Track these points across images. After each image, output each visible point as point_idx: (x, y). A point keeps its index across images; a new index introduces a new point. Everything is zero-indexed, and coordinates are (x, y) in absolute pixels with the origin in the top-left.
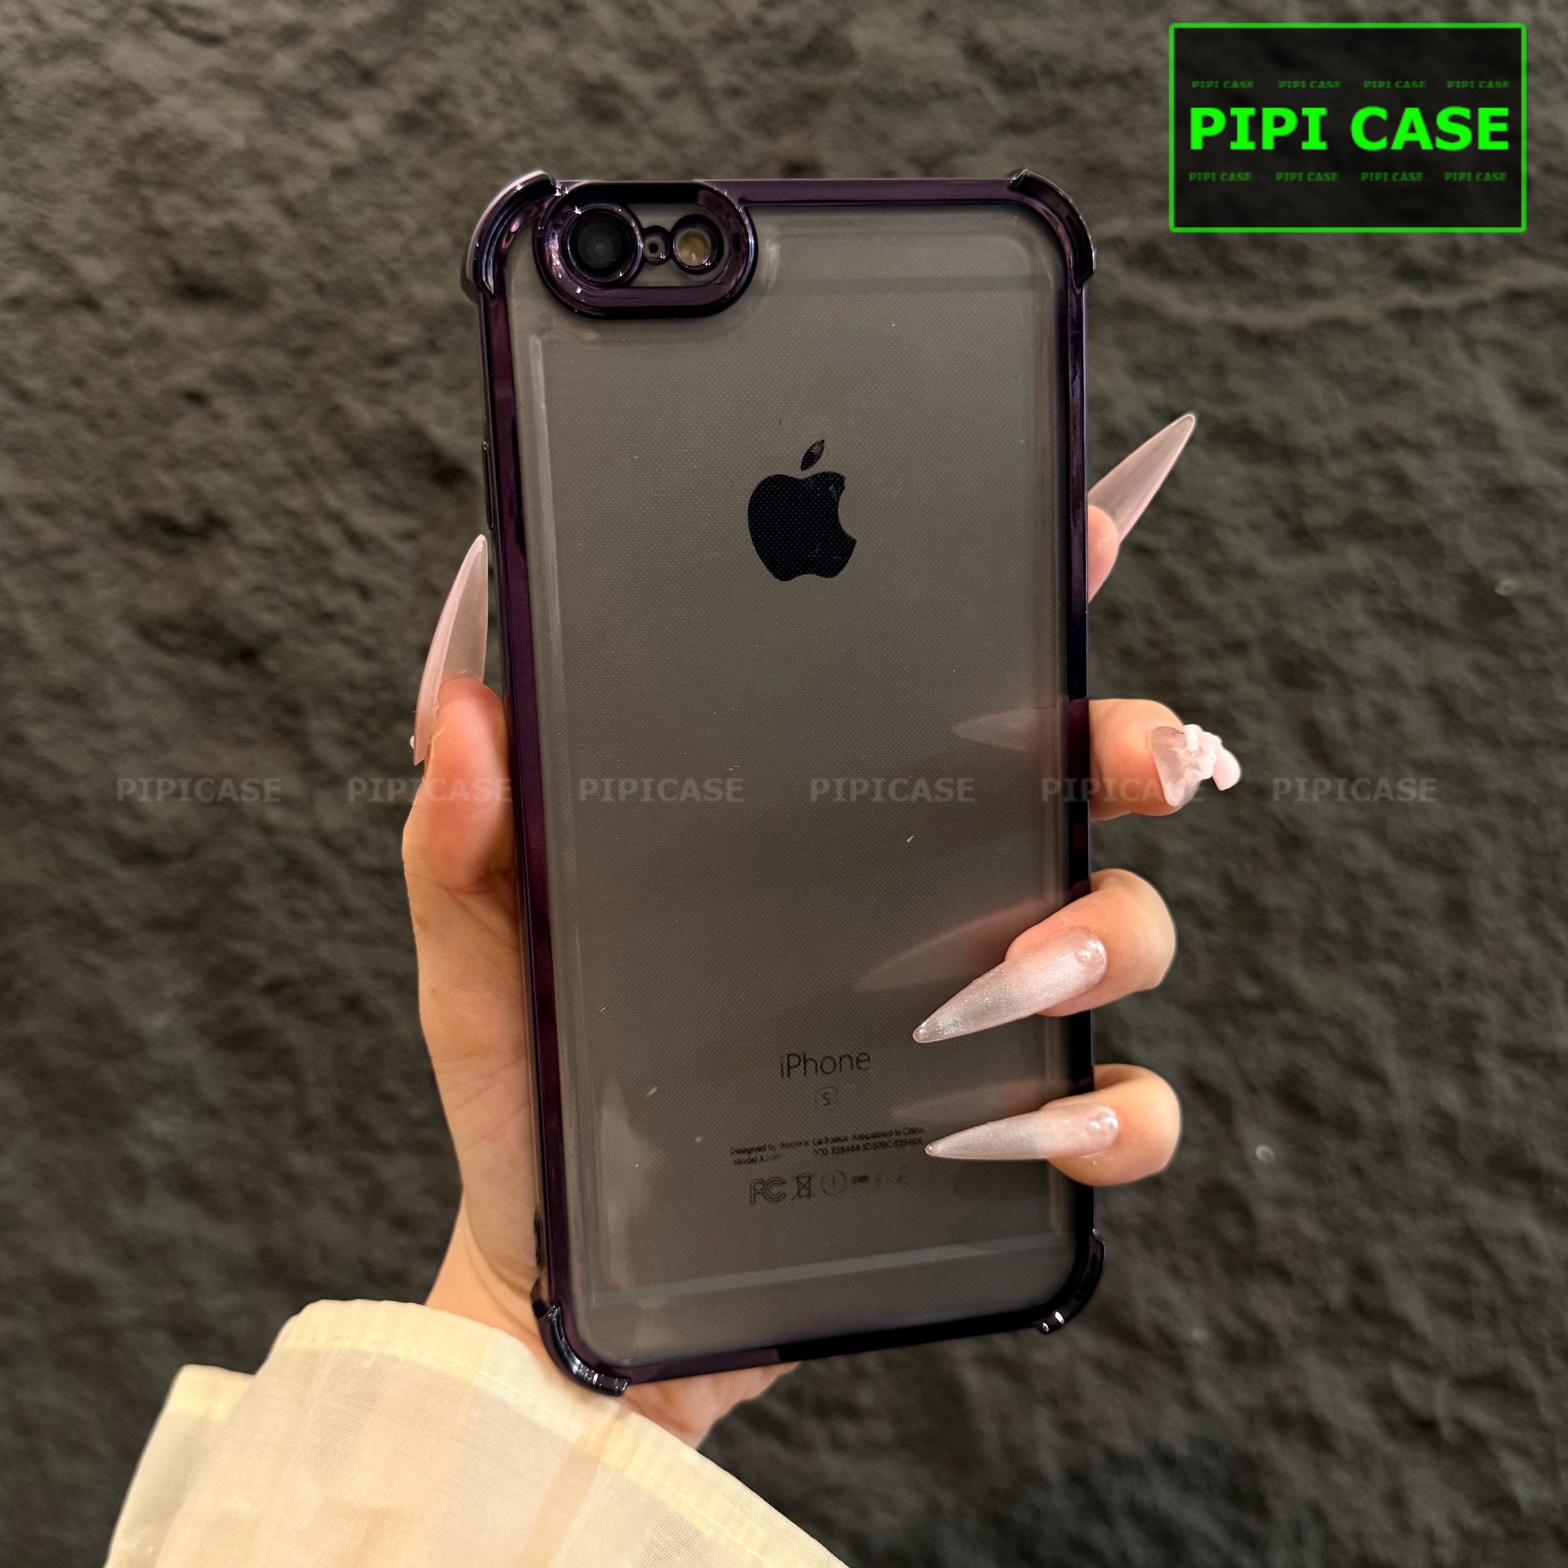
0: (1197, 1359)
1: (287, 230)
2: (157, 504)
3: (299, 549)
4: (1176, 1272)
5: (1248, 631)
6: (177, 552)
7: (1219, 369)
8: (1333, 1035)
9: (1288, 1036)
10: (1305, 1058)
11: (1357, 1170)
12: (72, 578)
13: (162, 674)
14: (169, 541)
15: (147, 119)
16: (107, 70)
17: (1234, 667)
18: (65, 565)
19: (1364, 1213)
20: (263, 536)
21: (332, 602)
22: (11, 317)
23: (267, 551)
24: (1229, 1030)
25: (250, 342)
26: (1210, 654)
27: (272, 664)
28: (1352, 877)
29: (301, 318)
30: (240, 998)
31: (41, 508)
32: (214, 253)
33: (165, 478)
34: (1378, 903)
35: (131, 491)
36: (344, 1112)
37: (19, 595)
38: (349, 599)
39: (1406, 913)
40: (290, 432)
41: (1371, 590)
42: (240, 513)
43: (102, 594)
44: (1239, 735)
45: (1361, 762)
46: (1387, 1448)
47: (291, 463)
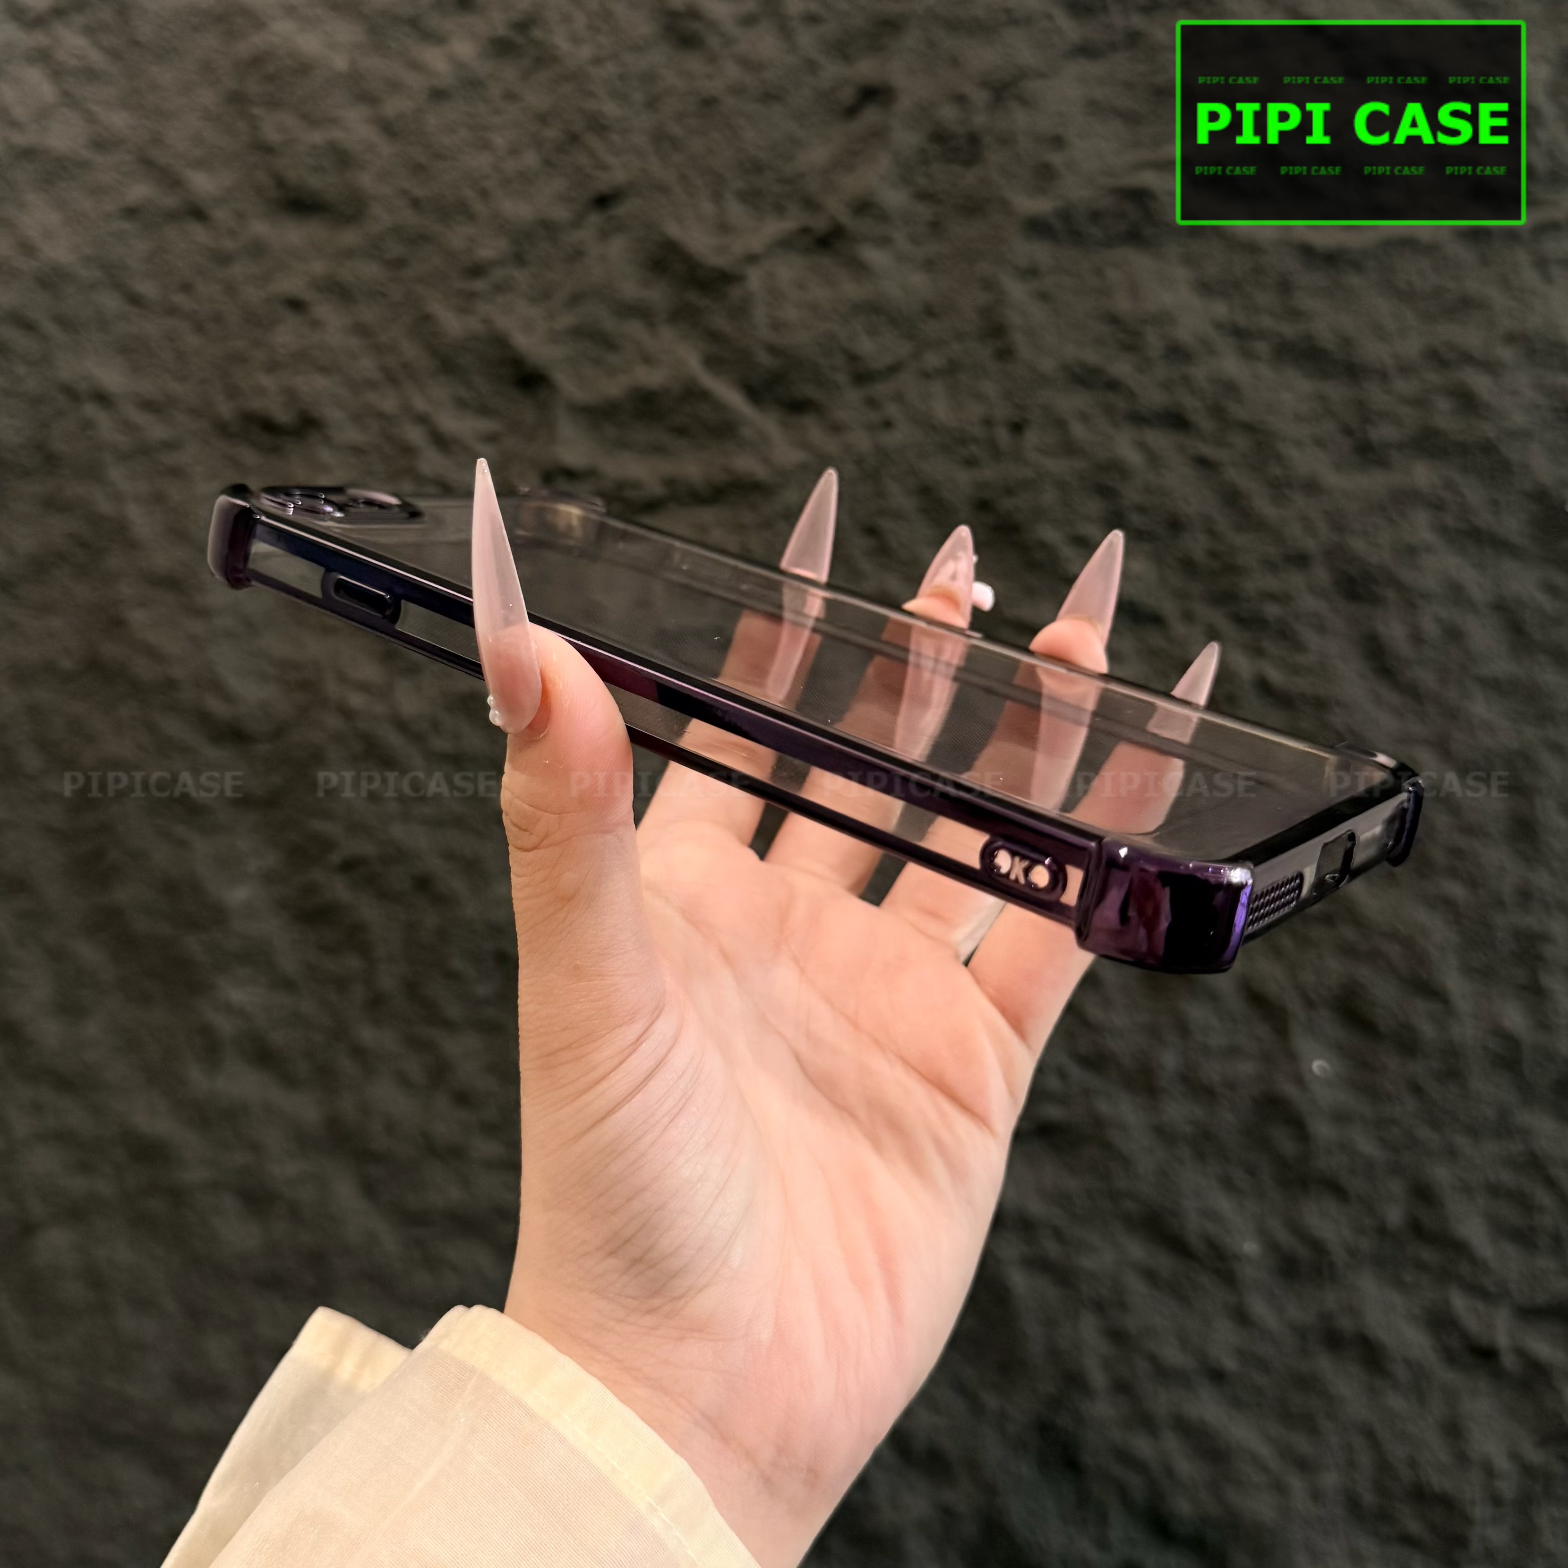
0: (1248, 1273)
1: (386, 148)
2: (256, 404)
3: (388, 449)
4: (1228, 1185)
5: (1309, 544)
6: (275, 450)
7: (1285, 287)
8: (1394, 951)
9: (1348, 951)
10: (1364, 973)
11: (1417, 1090)
12: (176, 473)
14: (266, 439)
15: (257, 41)
17: (1295, 581)
18: (169, 459)
19: (1424, 1133)
20: (352, 435)
22: (127, 226)
23: (357, 450)
24: (1286, 942)
25: (349, 253)
26: (1271, 566)
29: (397, 232)
30: (317, 875)
31: (149, 406)
32: (318, 169)
33: (266, 380)
34: (1442, 820)
35: (233, 392)
36: (412, 988)
37: (124, 486)
39: (1470, 830)
40: (383, 338)
42: (333, 414)
43: (202, 489)
44: (1299, 646)
45: (1426, 678)
46: (1445, 1375)
47: (383, 368)
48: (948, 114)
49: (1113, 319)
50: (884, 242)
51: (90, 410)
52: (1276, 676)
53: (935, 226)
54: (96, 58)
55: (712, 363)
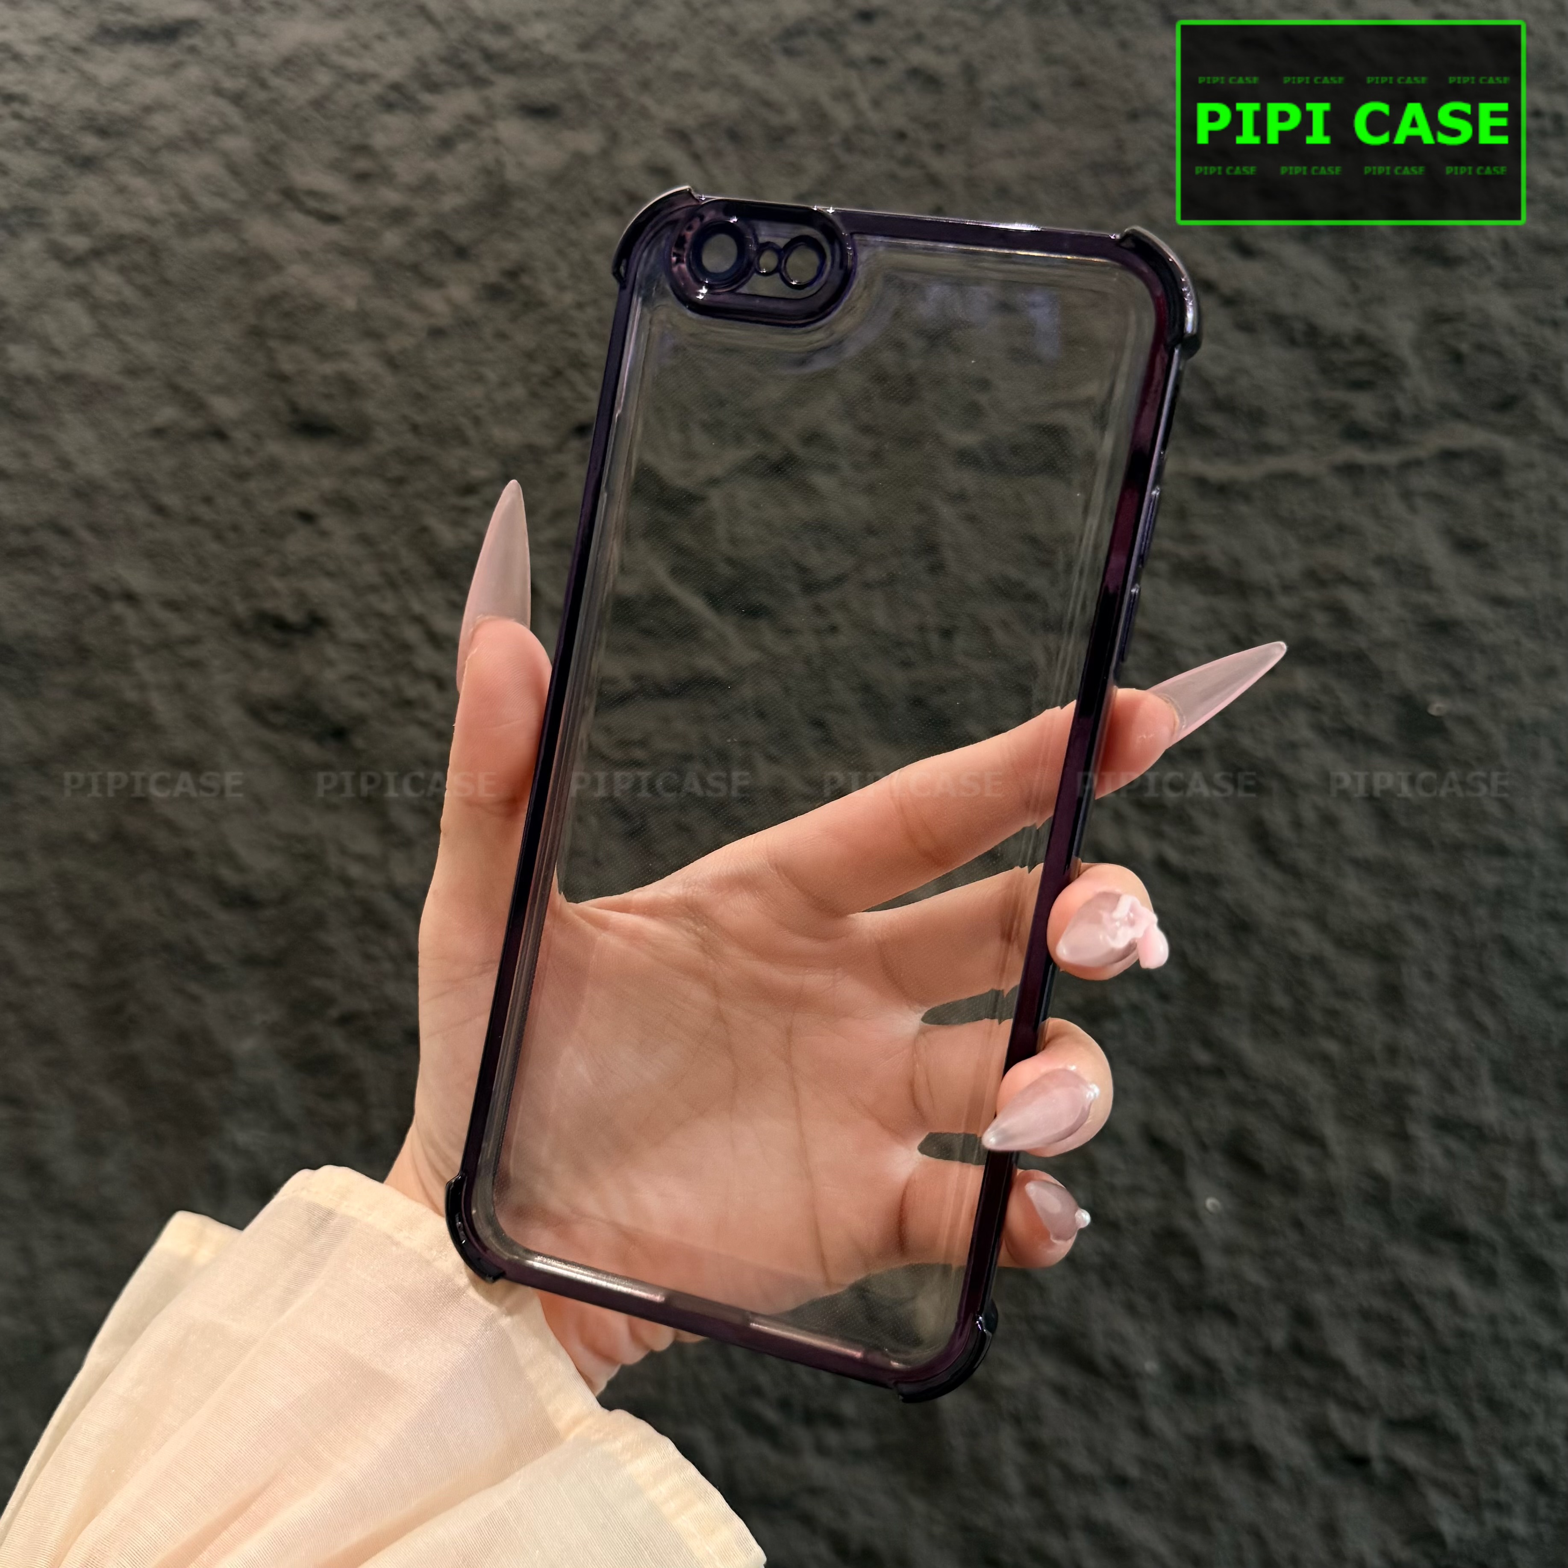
0: (1149, 1388)
1: (389, 379)
2: (269, 605)
4: (1131, 1309)
6: (285, 646)
8: (1276, 1100)
9: (1236, 1100)
10: (1251, 1120)
11: (1298, 1225)
12: (195, 665)
13: (266, 748)
14: (277, 635)
15: (275, 283)
16: (244, 242)
18: (189, 653)
19: (1305, 1263)
20: (358, 634)
21: (412, 691)
23: (360, 647)
24: (1183, 1092)
25: (354, 472)
27: (359, 742)
28: (1295, 960)
29: (399, 453)
30: (317, 1027)
31: (172, 605)
32: (328, 397)
33: (278, 584)
34: (1319, 984)
35: (248, 594)
37: (149, 677)
39: (1343, 994)
40: (384, 547)
41: (1315, 708)
42: (339, 615)
44: (1194, 831)
45: (1305, 859)
46: (1325, 1481)
47: (384, 574)
48: (888, 358)
49: (1033, 540)
50: (831, 469)
51: (119, 608)
52: (1173, 856)
53: (876, 456)
54: (130, 294)
55: (677, 572)
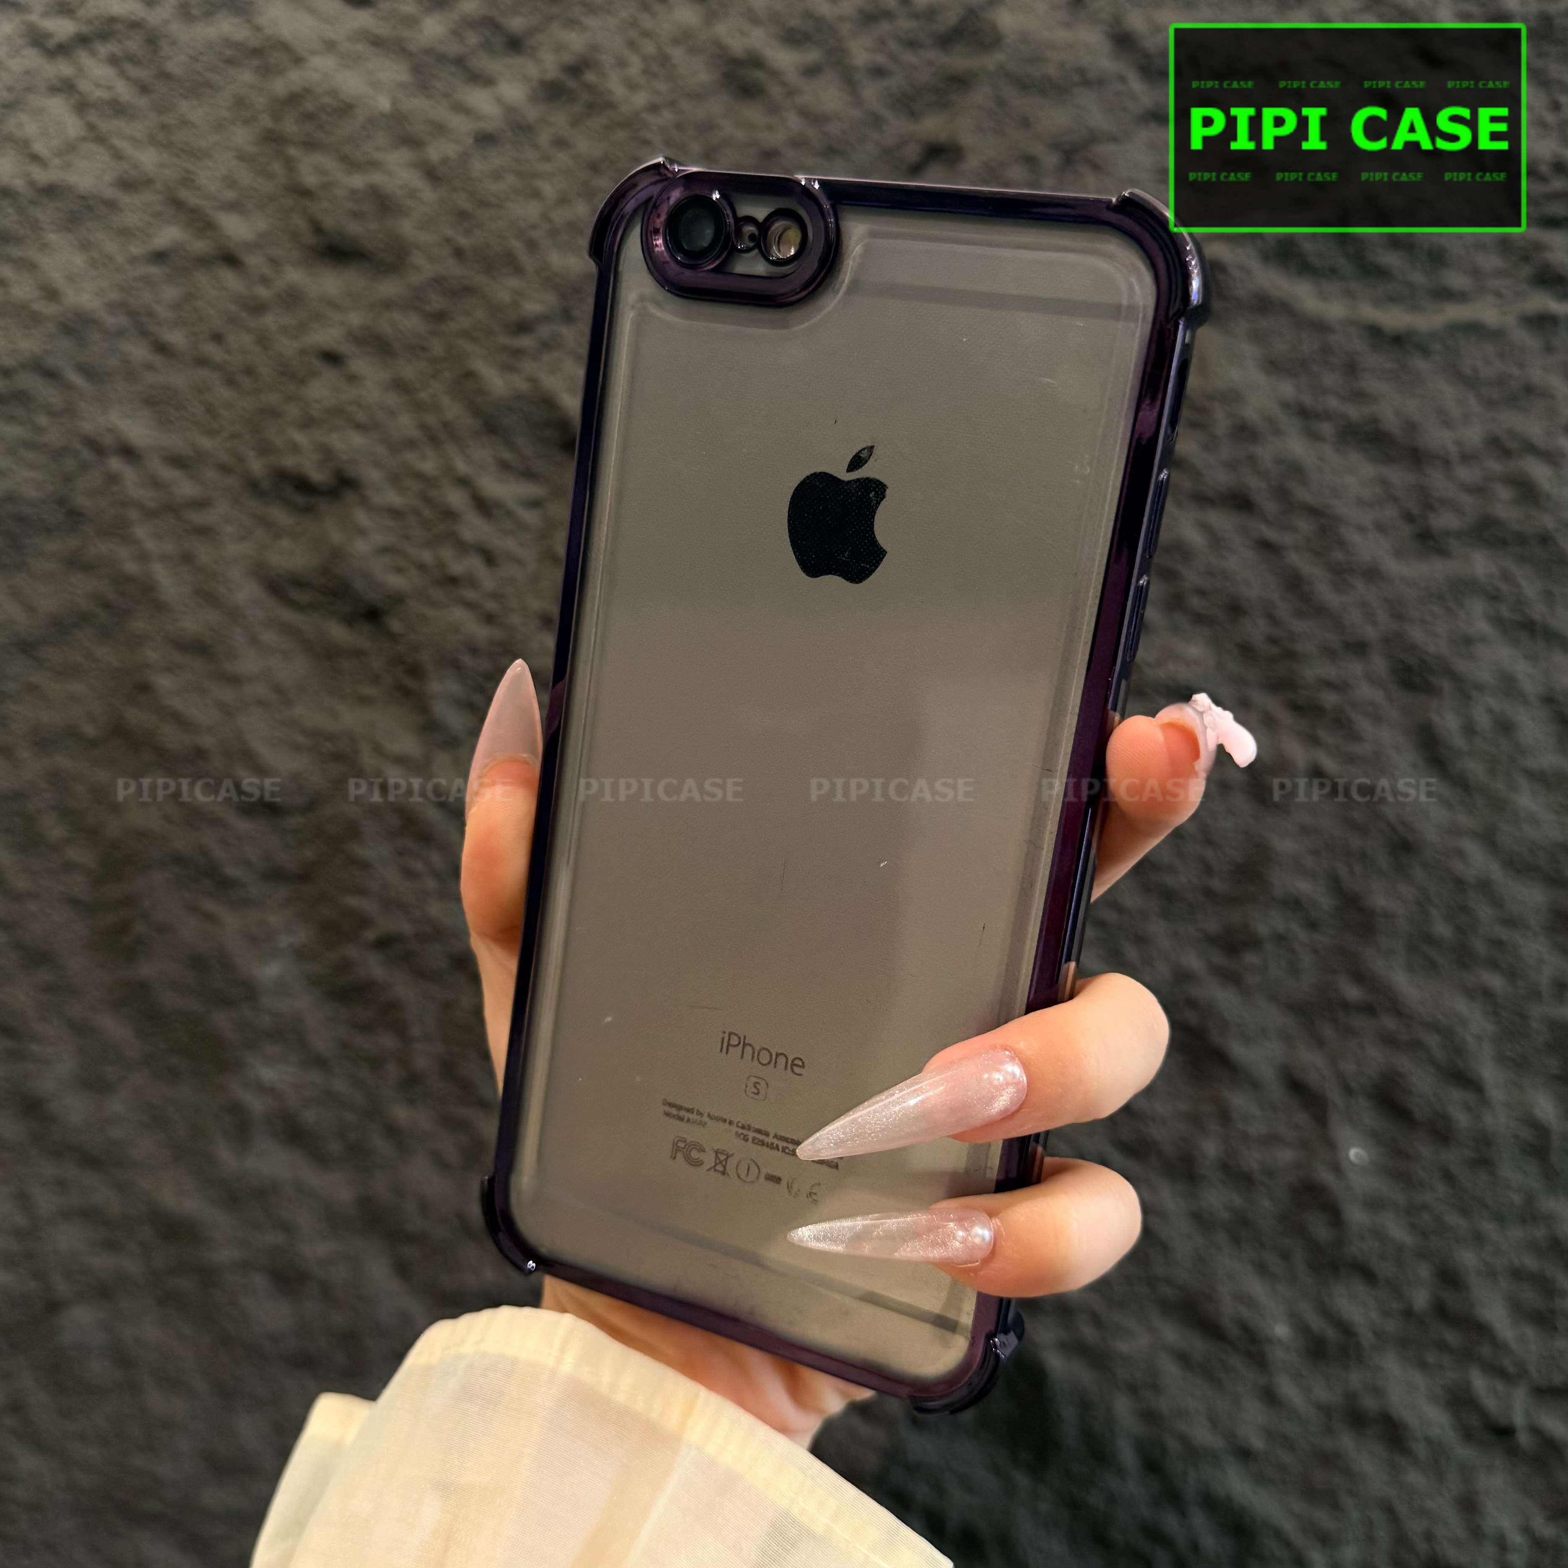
0: (1278, 1354)
1: (428, 194)
2: (289, 462)
3: (427, 512)
5: (1369, 632)
6: (308, 510)
7: (1352, 368)
8: (1433, 1041)
9: (1389, 1041)
10: (1404, 1063)
11: (1448, 1177)
12: (205, 532)
13: (288, 630)
14: (300, 499)
15: (295, 78)
16: (258, 29)
17: (1354, 668)
18: (198, 518)
19: (1453, 1218)
20: (392, 498)
21: (457, 566)
22: (154, 270)
23: (395, 513)
24: (1328, 1031)
25: (388, 305)
26: (1330, 653)
27: (395, 625)
28: (1460, 883)
29: (440, 283)
30: (351, 951)
31: (177, 461)
32: (356, 215)
33: (299, 437)
34: (1484, 911)
35: (265, 449)
36: (448, 1068)
37: (150, 545)
38: (474, 564)
39: (1511, 922)
40: (423, 396)
41: (1494, 597)
42: (372, 475)
43: (233, 549)
44: (1354, 736)
45: (1475, 769)
46: (1464, 1452)
47: (423, 427)
48: (1017, 175)
51: (115, 464)
52: (1329, 764)
54: (123, 90)
